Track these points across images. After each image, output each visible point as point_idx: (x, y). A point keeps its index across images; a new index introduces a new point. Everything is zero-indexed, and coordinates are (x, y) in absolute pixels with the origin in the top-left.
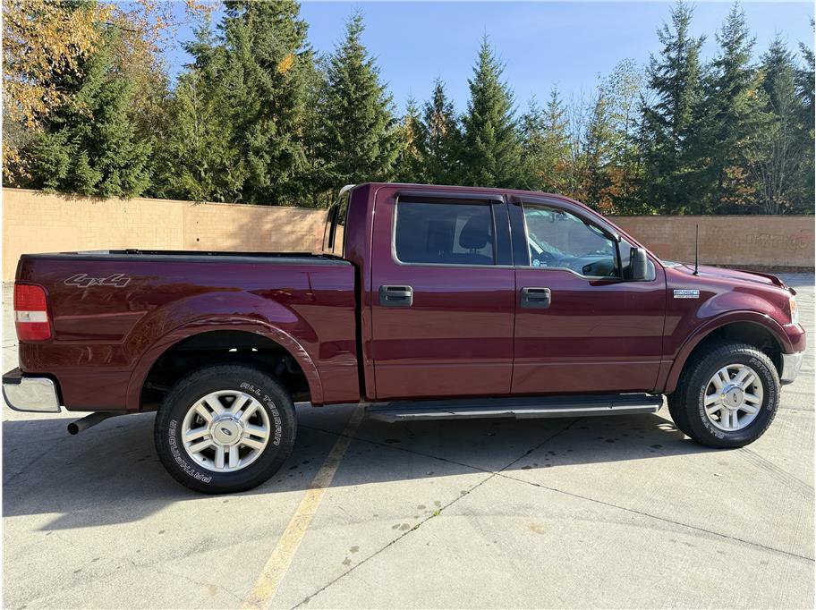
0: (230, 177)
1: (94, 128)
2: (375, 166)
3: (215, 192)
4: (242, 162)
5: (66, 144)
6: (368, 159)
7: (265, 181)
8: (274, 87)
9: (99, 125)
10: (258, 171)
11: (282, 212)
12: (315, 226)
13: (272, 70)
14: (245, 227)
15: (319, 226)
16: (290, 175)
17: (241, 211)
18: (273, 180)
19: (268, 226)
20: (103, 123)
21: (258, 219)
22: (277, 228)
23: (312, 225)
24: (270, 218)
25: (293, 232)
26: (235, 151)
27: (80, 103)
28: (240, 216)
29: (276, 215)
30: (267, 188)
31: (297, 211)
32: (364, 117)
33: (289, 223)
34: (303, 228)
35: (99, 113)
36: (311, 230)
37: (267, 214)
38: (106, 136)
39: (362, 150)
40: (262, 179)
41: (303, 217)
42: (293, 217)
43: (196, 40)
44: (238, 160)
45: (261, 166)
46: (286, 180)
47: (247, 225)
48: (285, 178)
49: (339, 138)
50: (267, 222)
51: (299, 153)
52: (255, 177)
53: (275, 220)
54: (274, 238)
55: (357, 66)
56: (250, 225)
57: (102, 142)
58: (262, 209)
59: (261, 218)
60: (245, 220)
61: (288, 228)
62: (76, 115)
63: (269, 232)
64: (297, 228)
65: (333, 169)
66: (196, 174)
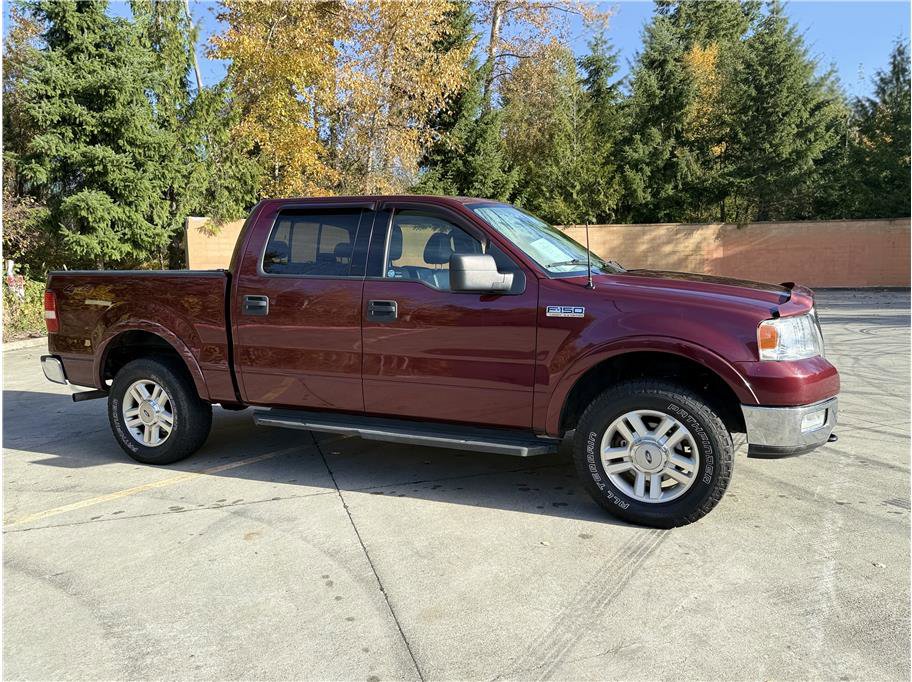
0: (602, 196)
1: (466, 162)
2: (788, 164)
3: (587, 213)
4: (617, 178)
5: (440, 180)
6: (778, 155)
7: (644, 196)
8: (661, 88)
9: (470, 159)
10: (635, 186)
11: (662, 230)
12: (704, 245)
13: (663, 70)
14: (618, 250)
15: (709, 244)
16: (676, 187)
17: (613, 233)
18: (655, 195)
19: (643, 247)
20: (473, 156)
21: (632, 240)
22: (655, 248)
23: (699, 243)
24: (647, 237)
25: (674, 252)
26: (610, 168)
27: (453, 140)
28: (612, 238)
29: (654, 234)
30: (646, 204)
31: (682, 227)
32: (775, 105)
33: (668, 242)
34: (687, 247)
35: (470, 149)
36: (698, 248)
37: (644, 233)
38: (474, 169)
39: (771, 145)
40: (640, 193)
41: (689, 234)
42: (677, 234)
43: (590, 54)
44: (614, 177)
45: (638, 181)
46: (671, 192)
47: (619, 247)
48: (669, 190)
49: (740, 135)
50: (643, 243)
51: (687, 159)
52: (630, 193)
53: (654, 239)
54: (650, 260)
55: (771, 43)
56: (623, 247)
57: (473, 174)
58: (638, 228)
59: (636, 239)
60: (616, 243)
61: (668, 249)
62: (450, 151)
63: (645, 254)
64: (681, 247)
65: (730, 174)
66: (568, 197)
